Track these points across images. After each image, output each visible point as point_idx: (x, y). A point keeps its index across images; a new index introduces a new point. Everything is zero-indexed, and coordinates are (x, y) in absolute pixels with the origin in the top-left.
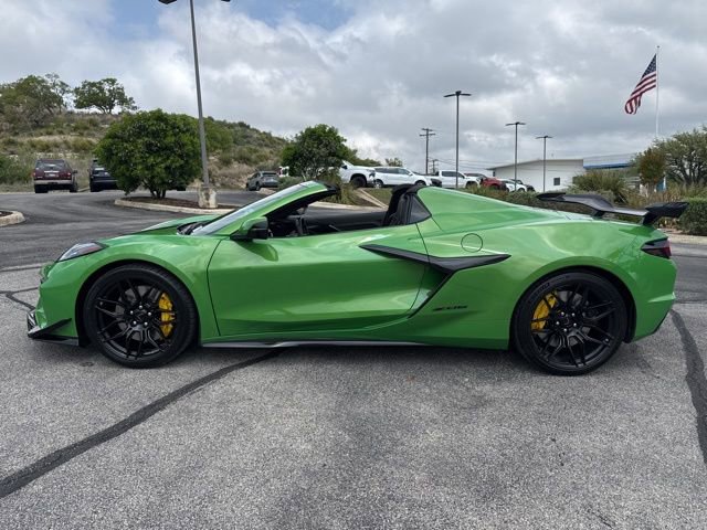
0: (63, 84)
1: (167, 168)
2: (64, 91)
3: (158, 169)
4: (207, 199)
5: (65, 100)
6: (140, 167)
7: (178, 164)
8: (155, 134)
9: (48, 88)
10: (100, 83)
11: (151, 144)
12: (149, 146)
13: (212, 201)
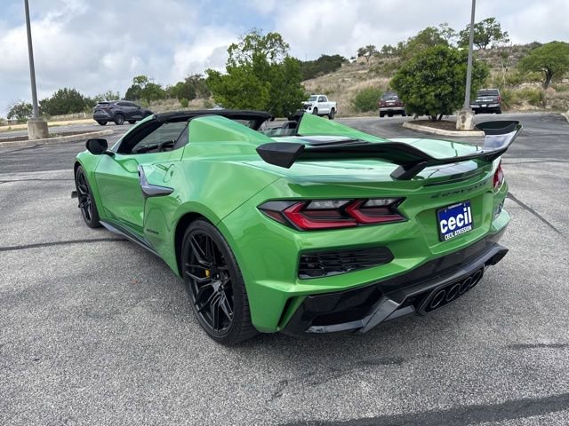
0: (450, 29)
1: (436, 96)
2: (450, 36)
3: (428, 98)
4: (463, 122)
5: (450, 43)
6: (414, 96)
7: (446, 92)
8: (433, 67)
9: (438, 35)
10: (481, 24)
11: (428, 76)
12: (426, 77)
13: (468, 124)
